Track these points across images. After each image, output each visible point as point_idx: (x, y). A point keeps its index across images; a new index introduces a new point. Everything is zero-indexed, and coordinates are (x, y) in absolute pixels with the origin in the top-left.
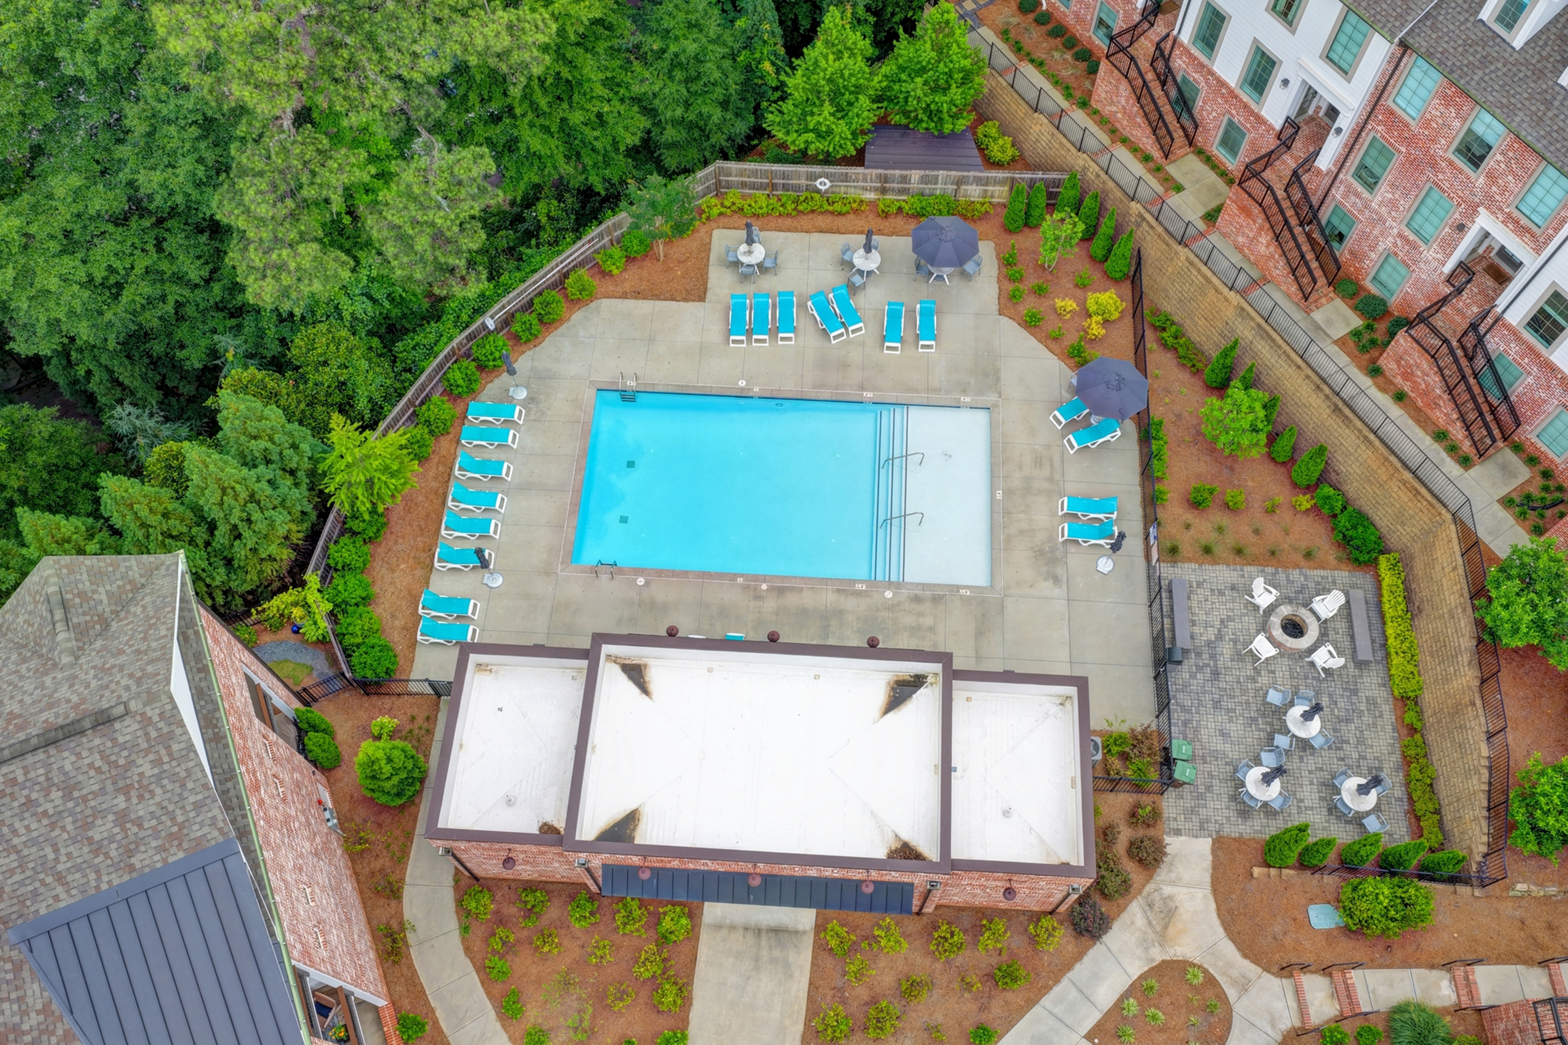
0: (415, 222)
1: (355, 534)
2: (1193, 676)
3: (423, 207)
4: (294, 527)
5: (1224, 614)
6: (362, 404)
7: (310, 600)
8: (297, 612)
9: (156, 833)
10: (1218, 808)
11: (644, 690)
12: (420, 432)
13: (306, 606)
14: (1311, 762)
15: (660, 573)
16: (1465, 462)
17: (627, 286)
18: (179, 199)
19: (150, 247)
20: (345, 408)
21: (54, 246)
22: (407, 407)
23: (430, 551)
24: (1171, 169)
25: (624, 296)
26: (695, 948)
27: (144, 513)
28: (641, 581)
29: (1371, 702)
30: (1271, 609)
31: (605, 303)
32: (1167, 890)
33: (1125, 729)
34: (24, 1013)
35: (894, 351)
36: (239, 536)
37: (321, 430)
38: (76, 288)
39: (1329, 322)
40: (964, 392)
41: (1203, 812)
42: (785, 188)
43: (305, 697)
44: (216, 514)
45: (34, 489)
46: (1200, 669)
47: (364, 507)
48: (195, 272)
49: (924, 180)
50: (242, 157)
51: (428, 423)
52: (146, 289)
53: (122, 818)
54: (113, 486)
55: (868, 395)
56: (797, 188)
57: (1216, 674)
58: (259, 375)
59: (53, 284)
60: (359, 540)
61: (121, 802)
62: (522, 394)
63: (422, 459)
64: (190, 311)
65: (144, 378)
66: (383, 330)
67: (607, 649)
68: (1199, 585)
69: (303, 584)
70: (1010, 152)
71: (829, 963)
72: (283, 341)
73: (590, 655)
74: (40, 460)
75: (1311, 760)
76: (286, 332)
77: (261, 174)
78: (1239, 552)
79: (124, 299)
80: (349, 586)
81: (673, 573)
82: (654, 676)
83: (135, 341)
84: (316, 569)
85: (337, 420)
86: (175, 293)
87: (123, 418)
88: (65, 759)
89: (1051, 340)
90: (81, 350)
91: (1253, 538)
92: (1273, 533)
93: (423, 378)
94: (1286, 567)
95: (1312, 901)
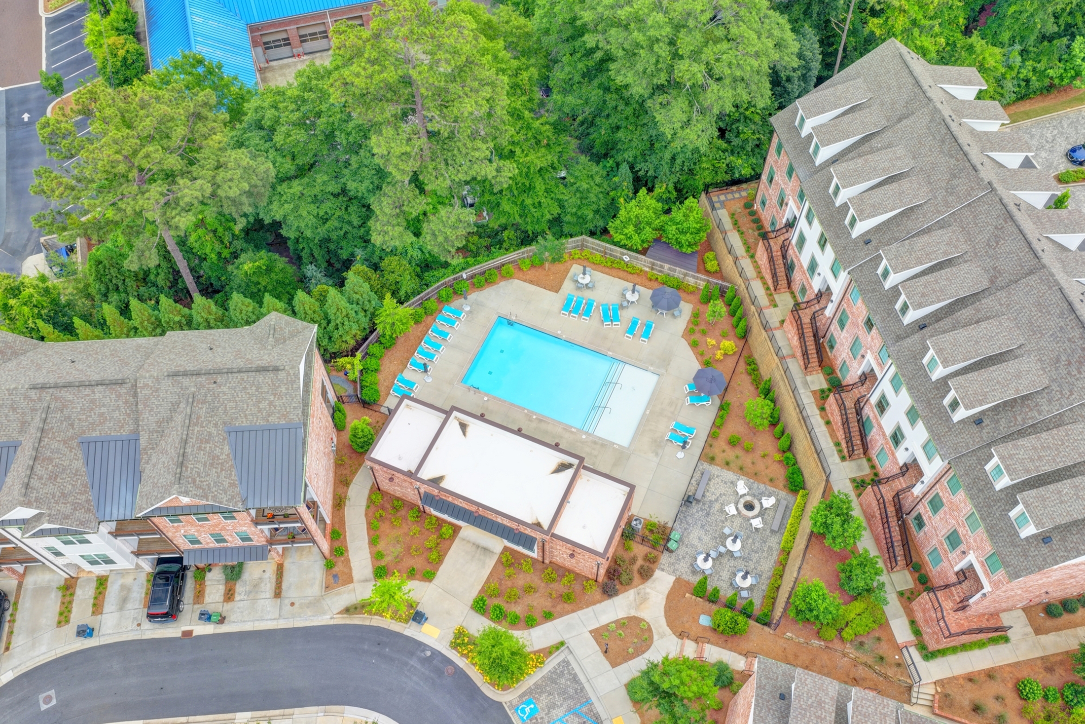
0: (440, 230)
1: (381, 343)
2: (698, 512)
3: (444, 226)
4: (359, 333)
5: (723, 492)
6: (402, 293)
7: (355, 362)
8: (349, 366)
9: (279, 412)
10: (683, 568)
11: (464, 434)
12: (420, 311)
13: (353, 365)
14: (732, 563)
15: (494, 398)
16: (843, 459)
17: (528, 277)
18: (360, 194)
19: (343, 208)
20: (394, 294)
21: (309, 199)
22: (419, 299)
23: (408, 360)
24: (776, 297)
25: (525, 281)
26: (452, 544)
27: (307, 309)
28: (486, 399)
29: (770, 548)
30: (742, 496)
31: (516, 281)
32: (648, 590)
33: (656, 521)
34: (222, 453)
35: (628, 339)
36: (337, 329)
37: (382, 298)
38: (312, 217)
39: (813, 382)
40: (652, 365)
41: (677, 566)
42: (611, 255)
43: (340, 399)
44: (332, 317)
45: (270, 287)
46: (702, 510)
47: (388, 333)
48: (356, 221)
49: (670, 269)
50: (386, 189)
51: (425, 308)
52: (336, 224)
53: (271, 403)
54: (300, 295)
55: (610, 353)
56: (616, 257)
57: (708, 514)
58: (367, 269)
59: (304, 214)
60: (382, 346)
61: (272, 398)
62: (468, 309)
63: (417, 323)
64: (349, 236)
65: (323, 256)
66: (423, 265)
67: (455, 413)
68: (718, 476)
69: (355, 356)
70: (716, 268)
71: (501, 568)
72: (381, 258)
73: (448, 414)
74: (275, 278)
75: (733, 562)
76: (383, 255)
77: (391, 197)
78: (741, 469)
79: (327, 226)
80: (372, 363)
81: (500, 400)
82: (469, 430)
83: (325, 241)
84: (362, 351)
85: (388, 295)
86: (346, 227)
87: (310, 270)
88: (260, 378)
89: (700, 355)
90: (303, 238)
91: (750, 465)
92: (761, 466)
93: (430, 290)
94: (759, 482)
95: (703, 613)
